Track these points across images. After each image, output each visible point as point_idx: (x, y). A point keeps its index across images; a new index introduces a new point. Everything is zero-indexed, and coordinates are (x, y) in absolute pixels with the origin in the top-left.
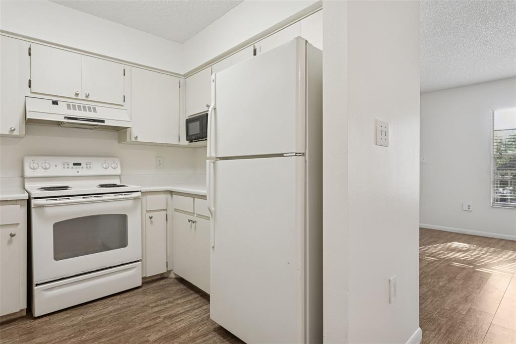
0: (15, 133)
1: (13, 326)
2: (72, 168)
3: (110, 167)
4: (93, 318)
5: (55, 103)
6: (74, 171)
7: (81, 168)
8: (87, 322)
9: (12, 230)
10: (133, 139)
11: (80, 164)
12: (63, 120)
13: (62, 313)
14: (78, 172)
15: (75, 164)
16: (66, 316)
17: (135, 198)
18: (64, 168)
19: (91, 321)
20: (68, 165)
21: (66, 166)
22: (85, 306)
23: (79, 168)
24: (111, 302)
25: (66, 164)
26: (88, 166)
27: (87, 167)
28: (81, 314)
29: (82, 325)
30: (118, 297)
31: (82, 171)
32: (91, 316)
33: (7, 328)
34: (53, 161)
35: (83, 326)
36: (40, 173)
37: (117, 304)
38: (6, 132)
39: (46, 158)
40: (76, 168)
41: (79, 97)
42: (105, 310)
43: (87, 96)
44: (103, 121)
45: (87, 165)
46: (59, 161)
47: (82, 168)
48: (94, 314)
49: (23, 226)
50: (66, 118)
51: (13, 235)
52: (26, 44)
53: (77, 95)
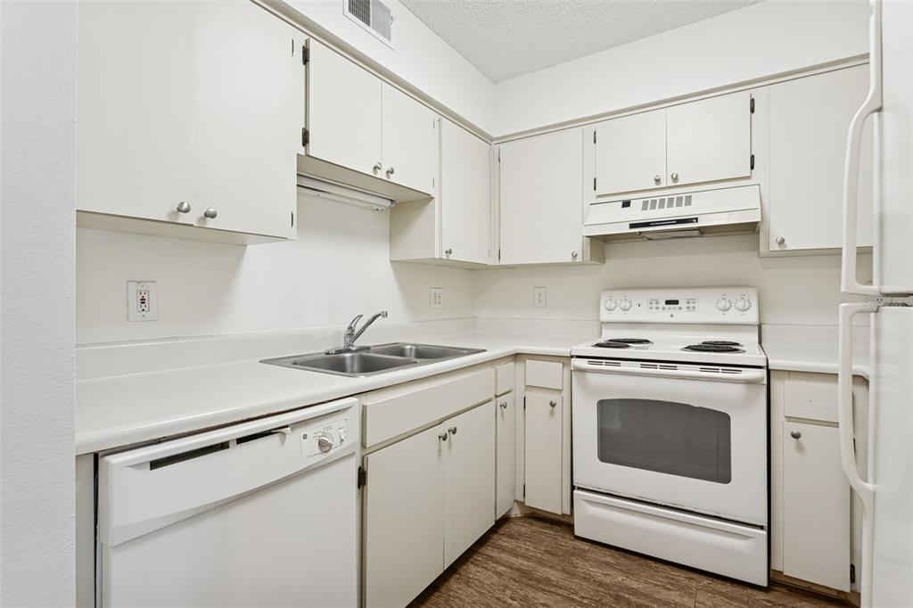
0: (579, 259)
1: (552, 533)
2: (664, 308)
3: (733, 308)
4: (635, 592)
5: (626, 204)
6: (665, 315)
7: (677, 310)
8: (621, 594)
9: (555, 397)
10: (776, 247)
11: (676, 302)
12: (629, 230)
13: (607, 552)
14: (672, 316)
15: (668, 302)
16: (609, 559)
17: (749, 382)
18: (651, 308)
19: (627, 596)
20: (657, 303)
21: (654, 306)
22: (643, 561)
23: (675, 309)
24: (687, 582)
25: (654, 302)
26: (691, 305)
27: (688, 307)
28: (627, 573)
29: (612, 593)
30: (706, 581)
31: (680, 315)
32: (634, 585)
33: (546, 531)
34: (636, 297)
35: (611, 596)
36: (618, 316)
37: (690, 595)
38: (569, 259)
39: (632, 295)
40: (670, 309)
41: (663, 185)
42: (664, 591)
43: (675, 179)
44: (695, 220)
45: (688, 303)
46: (644, 297)
47: (680, 308)
48: (641, 586)
49: (566, 393)
50: (632, 226)
51: (553, 405)
52: (590, 129)
53: (658, 181)
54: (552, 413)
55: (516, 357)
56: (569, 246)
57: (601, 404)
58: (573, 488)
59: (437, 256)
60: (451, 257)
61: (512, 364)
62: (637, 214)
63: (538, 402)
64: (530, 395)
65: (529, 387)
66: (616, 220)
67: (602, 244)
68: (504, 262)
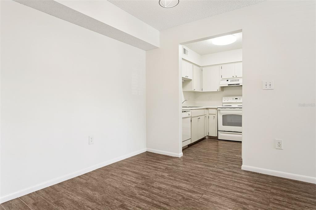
0: (218, 91)
5: (228, 80)
6: (235, 101)
9: (215, 116)
11: (237, 99)
12: (228, 86)
15: (236, 99)
21: (233, 99)
34: (229, 98)
36: (226, 101)
38: (217, 91)
39: (228, 97)
43: (236, 76)
44: (239, 84)
45: (239, 99)
46: (231, 98)
49: (216, 115)
50: (228, 85)
51: (214, 117)
52: (220, 66)
53: (233, 77)
54: (214, 118)
55: (207, 109)
56: (217, 88)
57: (223, 116)
58: (218, 131)
59: (193, 90)
60: (195, 90)
61: (206, 110)
62: (229, 82)
63: (211, 116)
64: (210, 116)
65: (209, 114)
66: (225, 84)
67: (223, 88)
68: (203, 91)
